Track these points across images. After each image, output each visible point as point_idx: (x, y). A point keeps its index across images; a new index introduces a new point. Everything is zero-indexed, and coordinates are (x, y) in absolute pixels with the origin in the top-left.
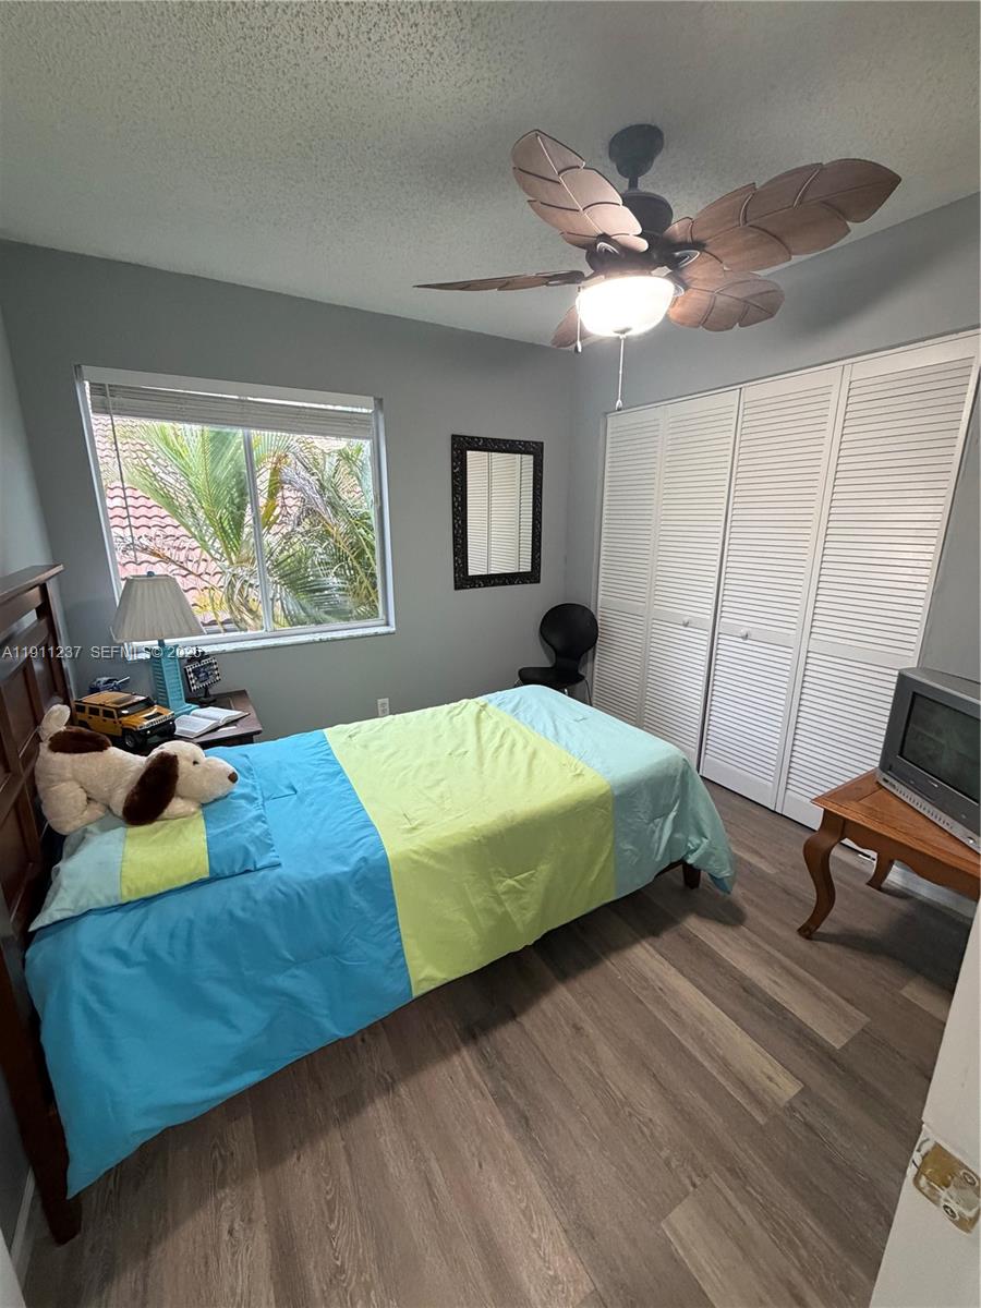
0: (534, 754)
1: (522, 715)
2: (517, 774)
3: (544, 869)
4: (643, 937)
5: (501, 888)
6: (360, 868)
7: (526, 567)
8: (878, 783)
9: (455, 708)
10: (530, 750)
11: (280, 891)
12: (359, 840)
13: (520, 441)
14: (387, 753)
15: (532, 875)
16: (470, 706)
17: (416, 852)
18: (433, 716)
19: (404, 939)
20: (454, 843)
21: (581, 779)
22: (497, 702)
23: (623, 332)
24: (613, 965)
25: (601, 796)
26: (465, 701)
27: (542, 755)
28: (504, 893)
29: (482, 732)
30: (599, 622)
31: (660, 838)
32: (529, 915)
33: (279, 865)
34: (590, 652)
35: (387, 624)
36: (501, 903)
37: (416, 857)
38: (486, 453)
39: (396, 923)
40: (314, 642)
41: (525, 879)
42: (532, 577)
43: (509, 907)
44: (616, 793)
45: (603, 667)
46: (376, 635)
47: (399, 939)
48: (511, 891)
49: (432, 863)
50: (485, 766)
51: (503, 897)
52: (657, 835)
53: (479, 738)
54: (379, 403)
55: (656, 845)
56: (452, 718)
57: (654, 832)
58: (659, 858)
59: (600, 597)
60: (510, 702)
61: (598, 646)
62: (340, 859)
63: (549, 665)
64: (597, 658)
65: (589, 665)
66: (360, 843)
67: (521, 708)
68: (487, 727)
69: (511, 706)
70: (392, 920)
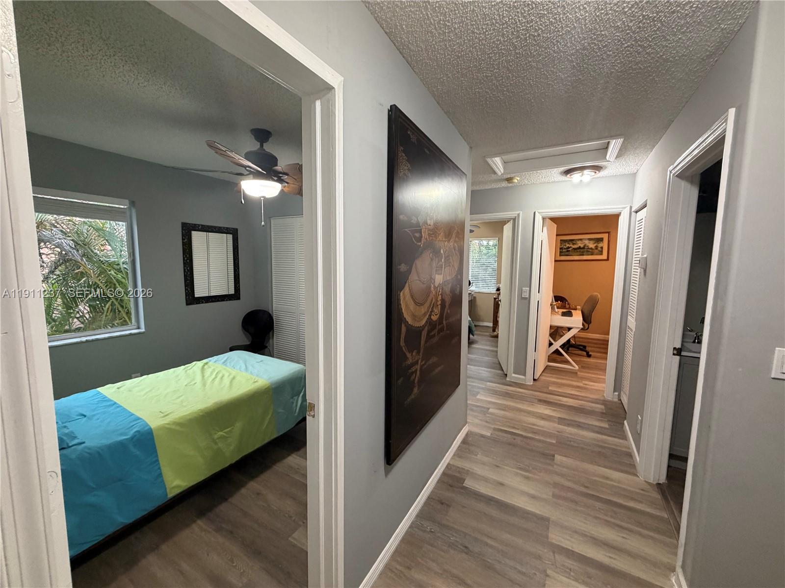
0: (234, 378)
1: (228, 364)
2: (224, 386)
3: (238, 425)
4: (292, 453)
5: (216, 437)
6: (135, 436)
7: (232, 291)
9: (189, 366)
10: (231, 377)
11: (86, 452)
12: (133, 425)
13: (224, 227)
14: (145, 392)
15: (233, 429)
16: (197, 365)
17: (168, 424)
18: (174, 372)
19: (162, 468)
20: (189, 417)
21: (256, 383)
22: (214, 360)
24: (279, 467)
25: (266, 388)
26: (195, 362)
27: (238, 378)
28: (218, 438)
29: (205, 374)
30: (274, 318)
31: (296, 406)
32: (232, 448)
33: (84, 443)
34: (271, 333)
36: (216, 443)
37: (167, 426)
38: (205, 233)
39: (158, 460)
41: (230, 431)
42: (236, 296)
43: (221, 445)
44: (273, 387)
45: (278, 340)
47: (160, 468)
48: (222, 437)
49: (178, 428)
50: (207, 386)
51: (217, 441)
52: (295, 404)
53: (203, 376)
55: (295, 409)
56: (186, 371)
57: (293, 403)
58: (296, 414)
59: (274, 305)
60: (221, 360)
61: (275, 328)
62: (122, 434)
63: (248, 343)
64: (275, 337)
65: (271, 341)
66: (135, 426)
67: (228, 361)
68: (208, 372)
69: (223, 361)
70: (154, 459)
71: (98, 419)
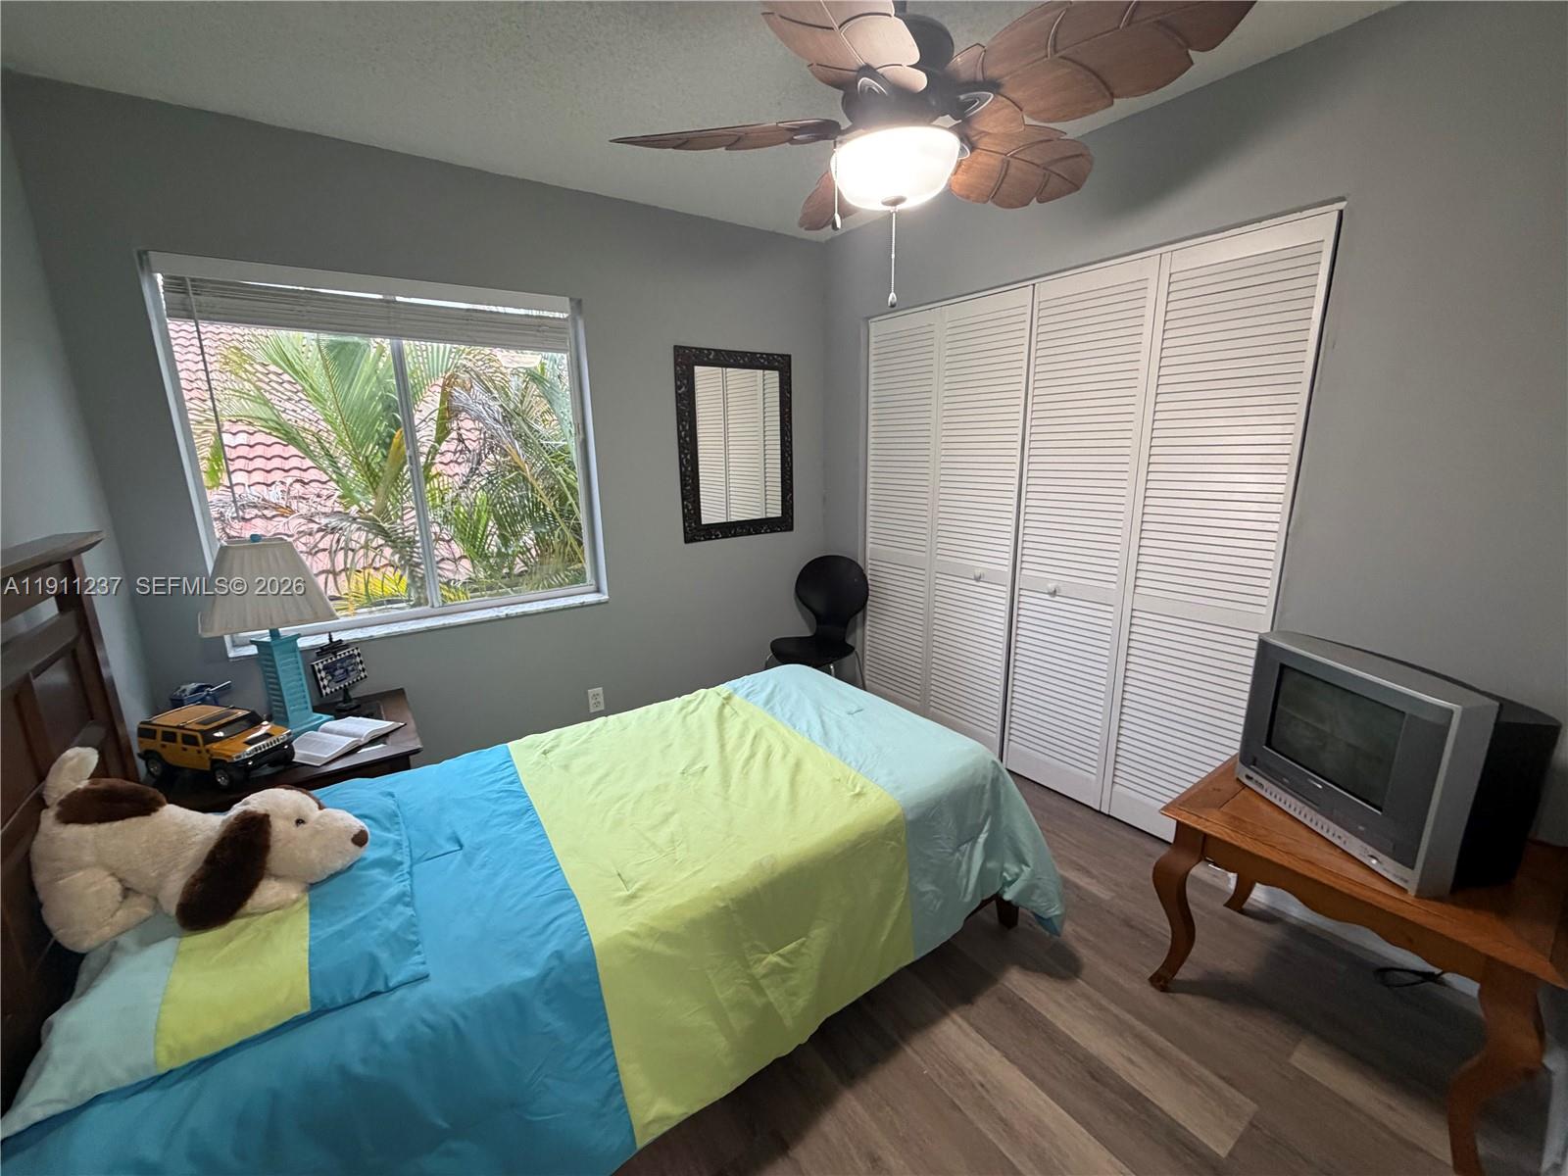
0: (798, 765)
1: (778, 709)
2: (777, 797)
3: (819, 934)
4: (952, 1006)
5: (759, 970)
6: (552, 969)
7: (776, 511)
8: (1238, 779)
9: (690, 702)
10: (791, 760)
11: (424, 1022)
12: (555, 919)
13: (762, 354)
14: (595, 776)
15: (803, 944)
16: (708, 699)
17: (634, 935)
18: (660, 715)
19: (623, 1066)
20: (689, 915)
21: (862, 800)
22: (743, 691)
23: (895, 202)
24: (917, 1055)
25: (893, 822)
26: (702, 691)
27: (808, 766)
28: (764, 976)
29: (727, 737)
30: (869, 577)
31: (969, 871)
32: (801, 1003)
33: (425, 977)
34: (860, 615)
35: (598, 590)
36: (760, 990)
37: (635, 942)
38: (719, 370)
39: (609, 1045)
40: (499, 619)
41: (794, 952)
42: (783, 523)
43: (773, 995)
44: (910, 817)
45: (876, 634)
46: (583, 606)
47: (615, 1068)
48: (775, 970)
49: (660, 948)
50: (733, 787)
51: (764, 982)
52: (964, 867)
53: (722, 746)
54: (578, 305)
56: (685, 717)
57: (959, 864)
58: (968, 898)
59: (869, 546)
60: (762, 690)
61: (868, 608)
62: (521, 956)
63: (808, 633)
64: (868, 623)
65: (859, 631)
66: (553, 927)
67: (777, 698)
68: (733, 728)
69: (764, 695)
70: (603, 1040)
71: (483, 866)
